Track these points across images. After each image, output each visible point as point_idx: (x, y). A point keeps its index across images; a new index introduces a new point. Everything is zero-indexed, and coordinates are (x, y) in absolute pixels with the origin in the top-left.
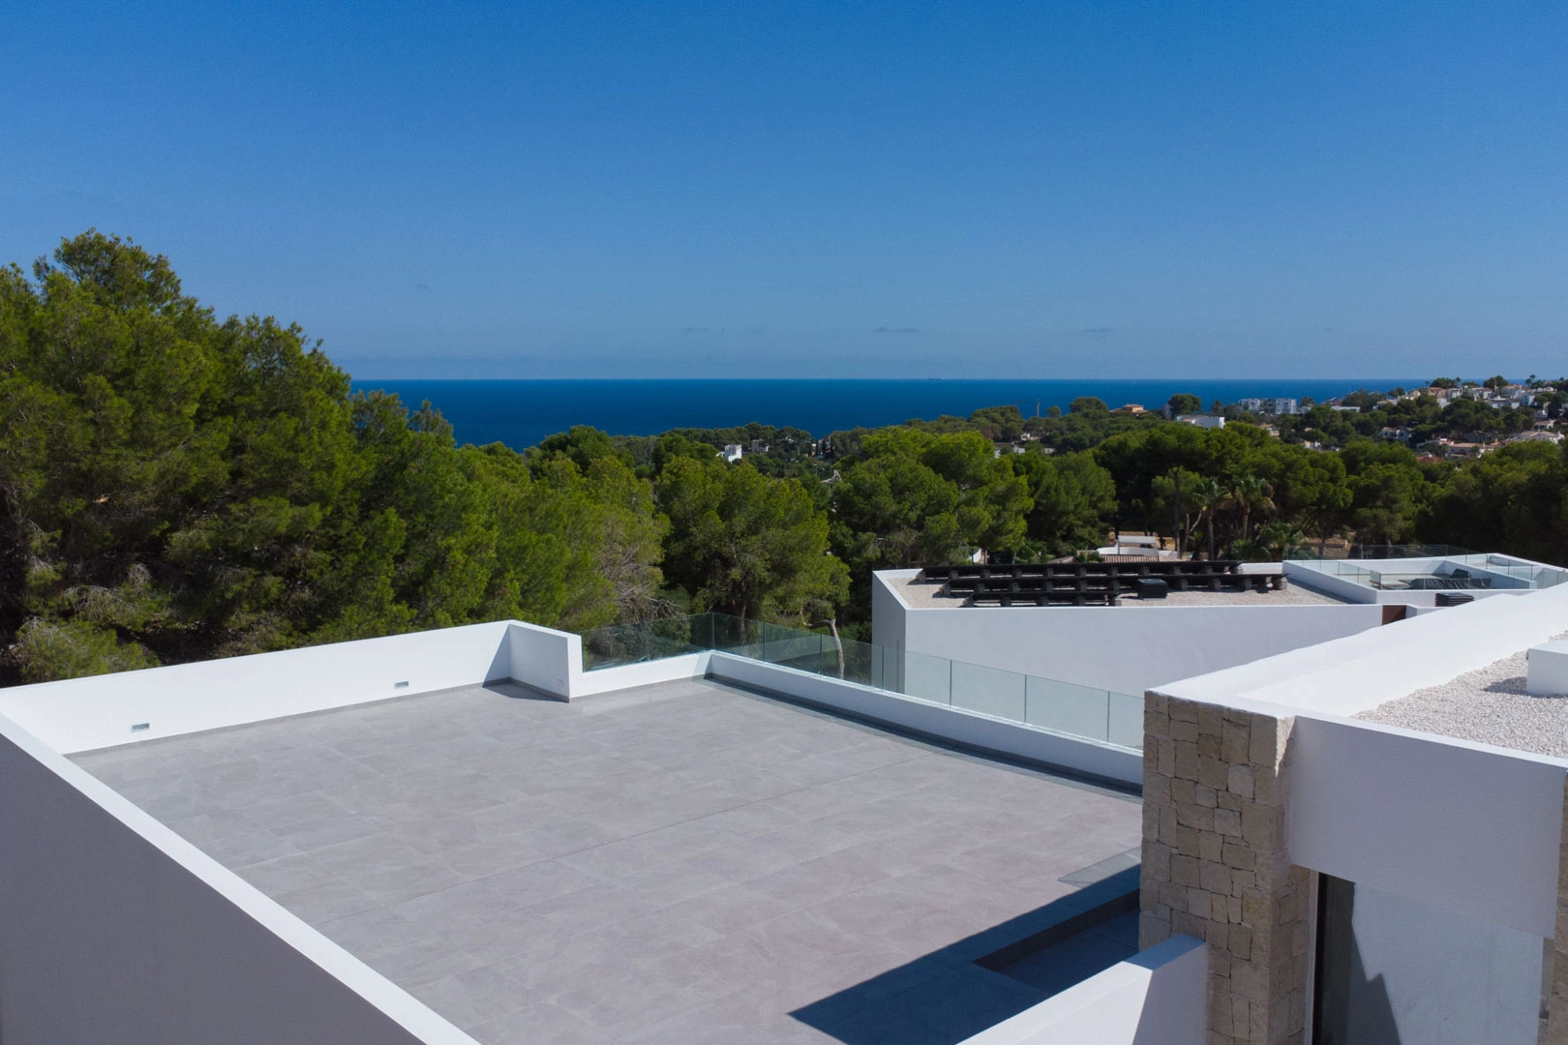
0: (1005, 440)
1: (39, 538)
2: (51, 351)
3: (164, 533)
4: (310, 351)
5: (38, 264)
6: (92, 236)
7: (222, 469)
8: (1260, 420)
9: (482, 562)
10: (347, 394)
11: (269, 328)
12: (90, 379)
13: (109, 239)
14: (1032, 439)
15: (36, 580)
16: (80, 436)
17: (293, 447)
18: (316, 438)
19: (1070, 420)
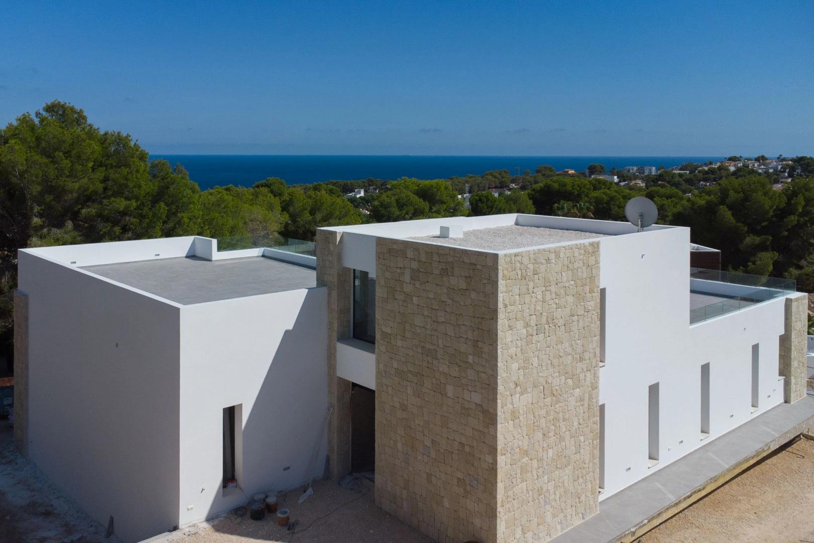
0: (501, 187)
1: (36, 209)
2: (43, 144)
3: (79, 209)
4: (134, 144)
5: (37, 113)
6: (57, 102)
7: (100, 187)
8: (636, 178)
9: (195, 223)
10: (147, 160)
11: (119, 136)
12: (57, 153)
13: (63, 103)
14: (515, 187)
15: (34, 223)
16: (52, 173)
17: (127, 179)
18: (134, 176)
19: (535, 177)
